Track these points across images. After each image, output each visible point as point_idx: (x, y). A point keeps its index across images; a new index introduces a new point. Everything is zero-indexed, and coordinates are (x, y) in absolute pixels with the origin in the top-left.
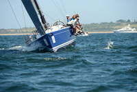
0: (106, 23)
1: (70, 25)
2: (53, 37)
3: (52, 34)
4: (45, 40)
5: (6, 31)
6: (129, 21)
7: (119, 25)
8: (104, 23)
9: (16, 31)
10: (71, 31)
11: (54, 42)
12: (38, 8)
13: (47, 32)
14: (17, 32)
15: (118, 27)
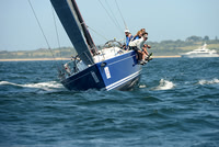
0: (170, 42)
1: (133, 48)
2: (106, 69)
4: (93, 73)
5: (10, 55)
6: (207, 38)
7: (190, 44)
8: (167, 42)
9: (27, 54)
10: (134, 58)
11: (109, 76)
12: (81, 20)
14: (27, 57)
15: (189, 48)
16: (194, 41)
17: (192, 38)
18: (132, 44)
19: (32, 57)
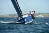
3: (25, 18)
4: (22, 20)
6: (42, 13)
10: (32, 17)
11: (26, 21)
12: (20, 8)
13: (23, 17)
16: (39, 14)
17: (39, 13)
18: (31, 14)
19: (3, 16)
